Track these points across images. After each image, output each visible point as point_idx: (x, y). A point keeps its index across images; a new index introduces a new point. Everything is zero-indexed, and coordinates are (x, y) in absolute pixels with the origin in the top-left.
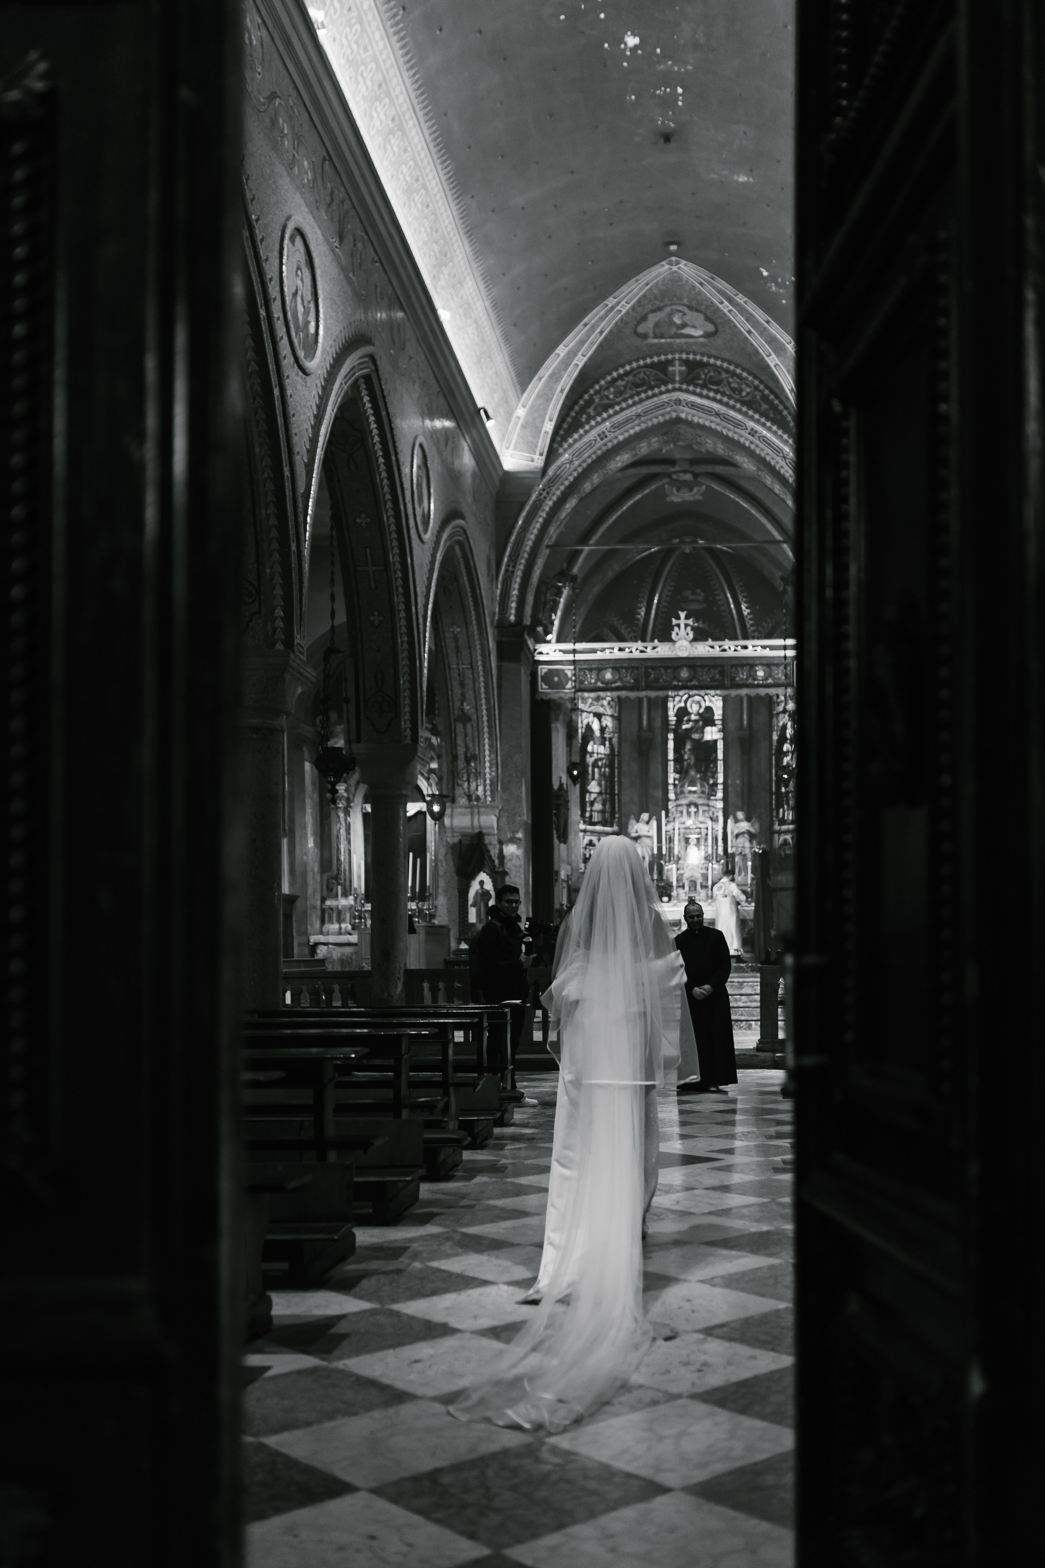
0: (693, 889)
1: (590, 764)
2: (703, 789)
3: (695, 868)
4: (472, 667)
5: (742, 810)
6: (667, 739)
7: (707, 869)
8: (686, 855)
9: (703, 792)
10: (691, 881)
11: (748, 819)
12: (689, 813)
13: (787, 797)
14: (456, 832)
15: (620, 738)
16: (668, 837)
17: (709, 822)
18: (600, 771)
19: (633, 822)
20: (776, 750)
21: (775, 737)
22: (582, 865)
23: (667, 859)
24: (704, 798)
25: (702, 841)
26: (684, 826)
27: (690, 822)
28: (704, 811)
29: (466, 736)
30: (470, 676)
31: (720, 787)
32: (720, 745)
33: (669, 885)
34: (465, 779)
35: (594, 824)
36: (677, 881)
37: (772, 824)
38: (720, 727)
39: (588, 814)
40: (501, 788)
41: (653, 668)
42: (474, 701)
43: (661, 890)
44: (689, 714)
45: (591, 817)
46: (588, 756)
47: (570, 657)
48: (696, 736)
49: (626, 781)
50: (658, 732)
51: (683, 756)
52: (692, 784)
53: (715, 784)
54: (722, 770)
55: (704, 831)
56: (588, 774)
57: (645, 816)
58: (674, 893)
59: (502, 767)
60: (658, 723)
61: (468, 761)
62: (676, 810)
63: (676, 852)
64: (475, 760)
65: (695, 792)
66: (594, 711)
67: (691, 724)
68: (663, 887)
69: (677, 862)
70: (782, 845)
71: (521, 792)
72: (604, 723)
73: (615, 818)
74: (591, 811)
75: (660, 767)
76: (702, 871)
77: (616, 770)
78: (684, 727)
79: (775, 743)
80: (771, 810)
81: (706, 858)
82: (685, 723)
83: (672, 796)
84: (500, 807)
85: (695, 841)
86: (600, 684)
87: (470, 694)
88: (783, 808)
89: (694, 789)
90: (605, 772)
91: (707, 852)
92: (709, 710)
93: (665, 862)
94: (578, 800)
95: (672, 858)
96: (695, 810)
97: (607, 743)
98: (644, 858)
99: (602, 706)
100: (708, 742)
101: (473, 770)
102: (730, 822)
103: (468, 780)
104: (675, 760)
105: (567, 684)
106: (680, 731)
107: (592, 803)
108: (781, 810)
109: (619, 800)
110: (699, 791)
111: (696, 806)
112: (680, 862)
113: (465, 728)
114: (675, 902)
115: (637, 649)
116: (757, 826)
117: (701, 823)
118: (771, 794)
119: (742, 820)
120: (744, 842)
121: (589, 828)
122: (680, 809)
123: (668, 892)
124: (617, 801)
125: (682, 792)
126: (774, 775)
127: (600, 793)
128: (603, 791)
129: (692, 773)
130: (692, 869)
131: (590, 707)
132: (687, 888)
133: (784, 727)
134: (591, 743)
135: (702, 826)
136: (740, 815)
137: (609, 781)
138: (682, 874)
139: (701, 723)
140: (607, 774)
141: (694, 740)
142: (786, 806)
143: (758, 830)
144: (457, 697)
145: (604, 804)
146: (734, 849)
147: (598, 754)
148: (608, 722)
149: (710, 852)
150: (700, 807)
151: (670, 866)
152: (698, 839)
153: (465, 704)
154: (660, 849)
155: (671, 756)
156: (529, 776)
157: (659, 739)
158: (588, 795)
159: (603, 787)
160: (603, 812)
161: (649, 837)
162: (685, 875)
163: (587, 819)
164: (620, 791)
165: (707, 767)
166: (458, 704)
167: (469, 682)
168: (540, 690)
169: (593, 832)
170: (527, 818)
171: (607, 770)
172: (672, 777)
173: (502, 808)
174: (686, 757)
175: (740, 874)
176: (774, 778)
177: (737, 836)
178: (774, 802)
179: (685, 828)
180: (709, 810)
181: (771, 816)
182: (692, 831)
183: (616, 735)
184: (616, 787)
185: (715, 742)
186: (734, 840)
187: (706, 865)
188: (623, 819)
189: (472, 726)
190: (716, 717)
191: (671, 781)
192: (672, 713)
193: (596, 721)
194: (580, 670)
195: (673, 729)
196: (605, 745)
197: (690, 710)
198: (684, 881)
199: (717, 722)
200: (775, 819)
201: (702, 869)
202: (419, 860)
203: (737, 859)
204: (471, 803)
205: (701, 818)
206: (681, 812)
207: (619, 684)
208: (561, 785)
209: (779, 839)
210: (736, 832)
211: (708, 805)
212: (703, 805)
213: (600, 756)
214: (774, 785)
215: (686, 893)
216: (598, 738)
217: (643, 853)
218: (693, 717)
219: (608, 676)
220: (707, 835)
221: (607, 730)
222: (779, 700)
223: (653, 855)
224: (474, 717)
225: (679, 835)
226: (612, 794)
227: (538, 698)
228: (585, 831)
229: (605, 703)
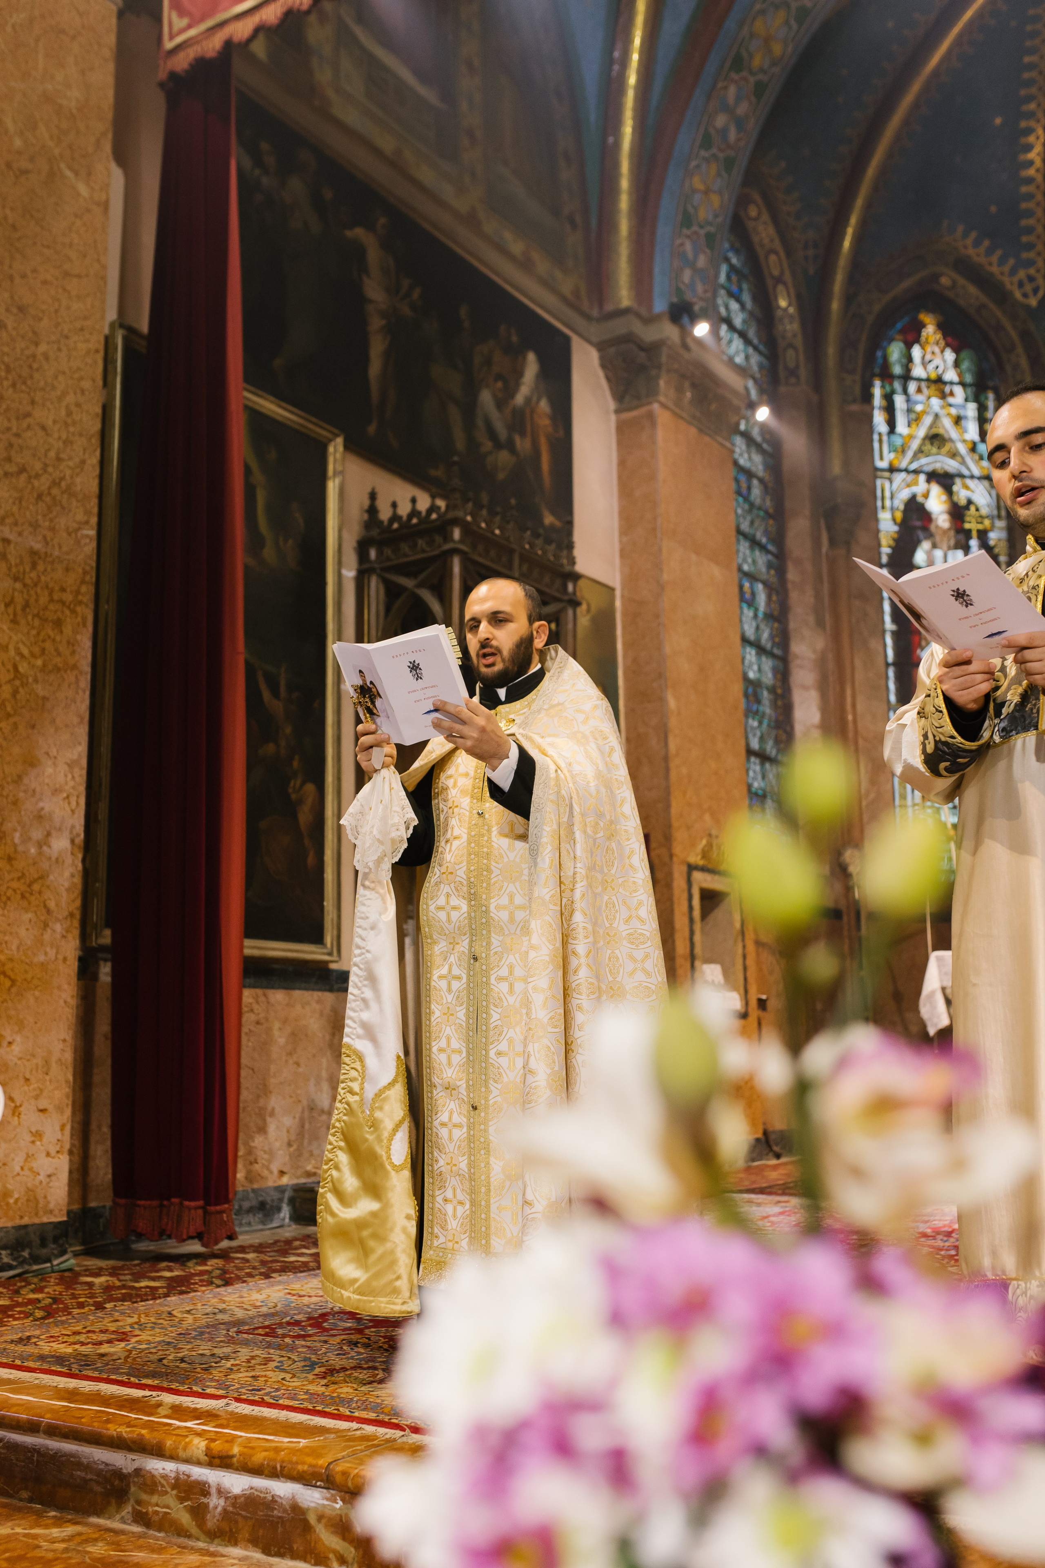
66: (929, 469)
72: (961, 495)
99: (954, 455)
131: (915, 457)
134: (926, 545)
148: (975, 492)
193: (936, 490)
216: (945, 532)
229: (962, 449)
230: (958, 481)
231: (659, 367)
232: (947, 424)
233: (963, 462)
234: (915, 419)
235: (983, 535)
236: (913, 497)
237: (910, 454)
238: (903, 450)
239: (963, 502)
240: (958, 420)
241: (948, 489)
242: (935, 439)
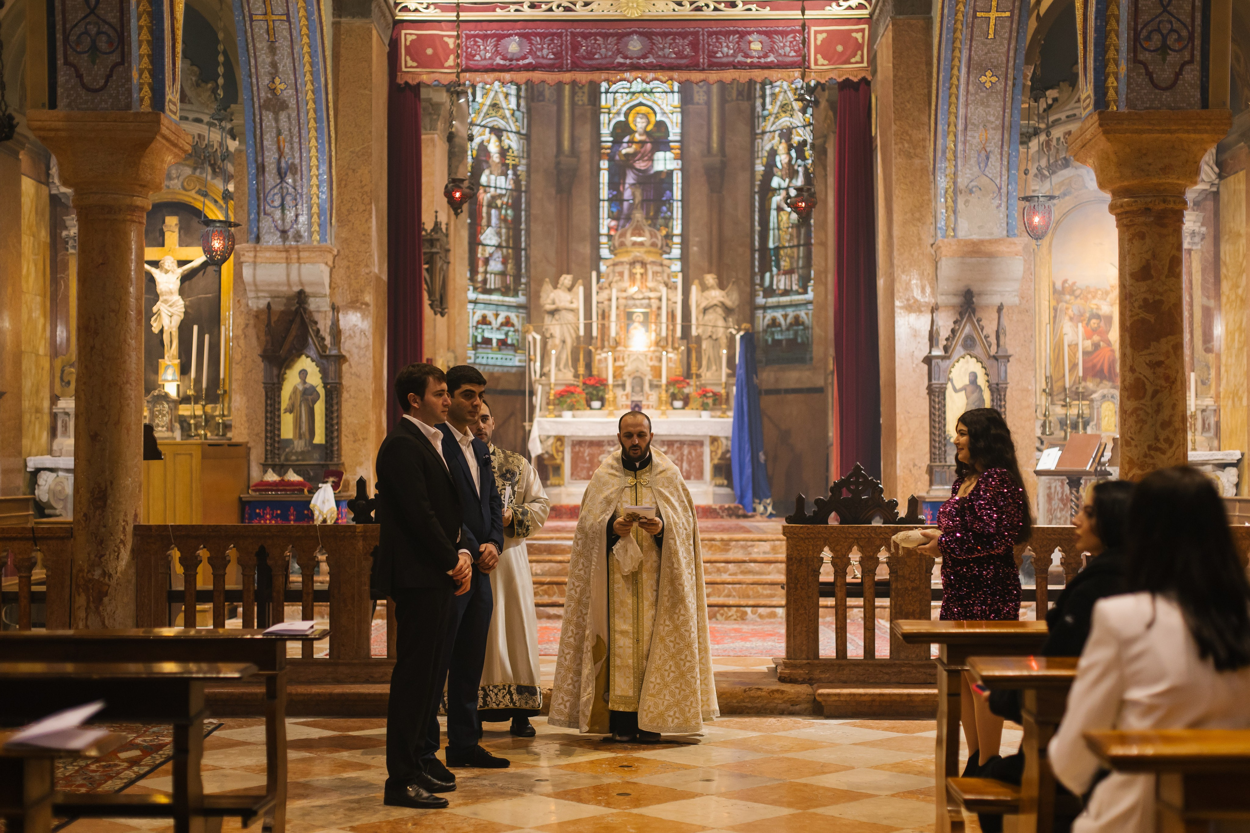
0: (638, 389)
1: (485, 203)
2: (654, 240)
3: (641, 358)
4: (288, 20)
5: (709, 272)
6: (599, 169)
7: (660, 360)
8: (627, 338)
9: (654, 245)
10: (634, 378)
11: (721, 286)
12: (632, 276)
13: (777, 255)
14: (262, 291)
15: (528, 166)
16: (600, 312)
17: (664, 290)
18: (500, 214)
19: (547, 287)
20: (760, 186)
21: (760, 168)
22: (471, 353)
23: (599, 344)
24: (656, 253)
25: (653, 318)
26: (624, 295)
27: (633, 290)
28: (655, 273)
29: (279, 133)
30: (286, 34)
31: (677, 240)
32: (677, 178)
33: (603, 383)
34: (277, 203)
35: (489, 292)
36: (614, 377)
37: (753, 295)
38: (678, 151)
39: (480, 278)
40: (338, 221)
41: (585, 36)
42: (292, 77)
43: (591, 390)
44: (632, 132)
45: (485, 281)
46: (481, 191)
47: (452, 16)
48: (640, 165)
49: (536, 228)
50: (585, 157)
51: (621, 194)
52: (638, 231)
53: (669, 236)
54: (680, 216)
55: (655, 303)
56: (482, 218)
57: (566, 279)
58: (609, 396)
59: (339, 186)
60: (585, 145)
61: (281, 175)
62: (614, 272)
63: (613, 334)
64: (294, 174)
65: (642, 244)
66: (490, 125)
67: (634, 146)
68: (593, 386)
69: (614, 349)
70: (768, 326)
71: (369, 228)
72: (506, 143)
73: (520, 284)
74: (486, 272)
75: (587, 208)
76: (651, 363)
77: (523, 213)
78: (624, 151)
79: (759, 177)
80: (753, 274)
81: (657, 344)
82: (625, 145)
83: (605, 252)
84: (335, 252)
85: (641, 318)
86: (499, 61)
87: (285, 64)
88: (771, 271)
89: (639, 239)
90: (506, 215)
91: (658, 334)
92: (661, 126)
93: (596, 349)
94: (466, 256)
95: (606, 343)
96: (642, 271)
97: (510, 172)
98: (564, 342)
99: (504, 117)
100: (659, 173)
101: (291, 190)
102: (694, 290)
103: (282, 206)
104: (609, 200)
105: (447, 60)
106: (617, 158)
107: (487, 261)
108: (768, 275)
109: (528, 258)
110: (648, 243)
111: (644, 264)
112: (619, 348)
113: (277, 120)
114: (611, 408)
115: (559, 6)
116: (735, 296)
117: (651, 290)
118: (753, 251)
119: (712, 288)
120: (716, 320)
121: (482, 297)
122: (618, 269)
123: (601, 393)
124: (523, 259)
125: (622, 244)
126: (757, 224)
127: (499, 247)
128: (504, 244)
129: (638, 215)
130: (637, 359)
131: (484, 118)
132: (628, 388)
133: (773, 153)
134: (487, 172)
135: (652, 295)
136: (710, 279)
137: (513, 227)
138: (622, 367)
139: (649, 146)
140: (509, 218)
141: (639, 170)
142: (774, 270)
143: (737, 303)
144: (264, 70)
145: (505, 263)
146: (700, 331)
147: (496, 188)
148: (512, 142)
149: (664, 334)
150: (649, 266)
151: (604, 355)
152: (646, 315)
153: (277, 80)
154: (588, 327)
155: (604, 193)
156: (384, 204)
157: (586, 168)
158: (480, 248)
159: (504, 238)
160: (503, 274)
161: (572, 310)
162: (626, 369)
163: (479, 285)
164: (528, 245)
165: (658, 211)
166: (265, 81)
167: (283, 44)
168: (404, 69)
169: (487, 304)
170: (380, 269)
171: (509, 212)
172: (605, 224)
173: (338, 251)
174: (627, 194)
175: (708, 368)
176: (757, 228)
177: (705, 310)
178: (757, 263)
179: (626, 298)
180: (663, 272)
181: (753, 284)
182: (638, 302)
183: (524, 161)
184: (523, 239)
185: (670, 173)
186: (701, 316)
187: (658, 354)
188: (533, 285)
189: (289, 117)
190: (671, 138)
191: (604, 230)
192: (606, 131)
193: (494, 138)
194: (468, 37)
195: (608, 154)
196: (506, 175)
197: (632, 126)
198: (625, 377)
199: (672, 144)
200: (757, 287)
201: (651, 359)
202: (207, 337)
203: (704, 345)
204: (287, 243)
205: (651, 284)
206: (621, 274)
207: (530, 60)
208: (437, 225)
209: (764, 317)
210: (703, 305)
211: (662, 265)
212: (653, 263)
213: (499, 191)
214: (757, 238)
215: (627, 396)
216: (496, 165)
217: (563, 335)
218: (638, 137)
219: (513, 46)
220: (659, 308)
221: (510, 153)
222: (766, 113)
223: (578, 337)
224: (292, 103)
225: (617, 308)
226: (517, 249)
227: (400, 81)
228: (475, 302)
229: (508, 114)
230: (505, 133)
231: (439, 115)
232: (501, 97)
233: (508, 123)
234: (485, 94)
235: (515, 167)
236: (483, 142)
237: (482, 115)
238: (478, 112)
239: (506, 147)
240: (507, 95)
241: (499, 138)
242: (495, 106)
